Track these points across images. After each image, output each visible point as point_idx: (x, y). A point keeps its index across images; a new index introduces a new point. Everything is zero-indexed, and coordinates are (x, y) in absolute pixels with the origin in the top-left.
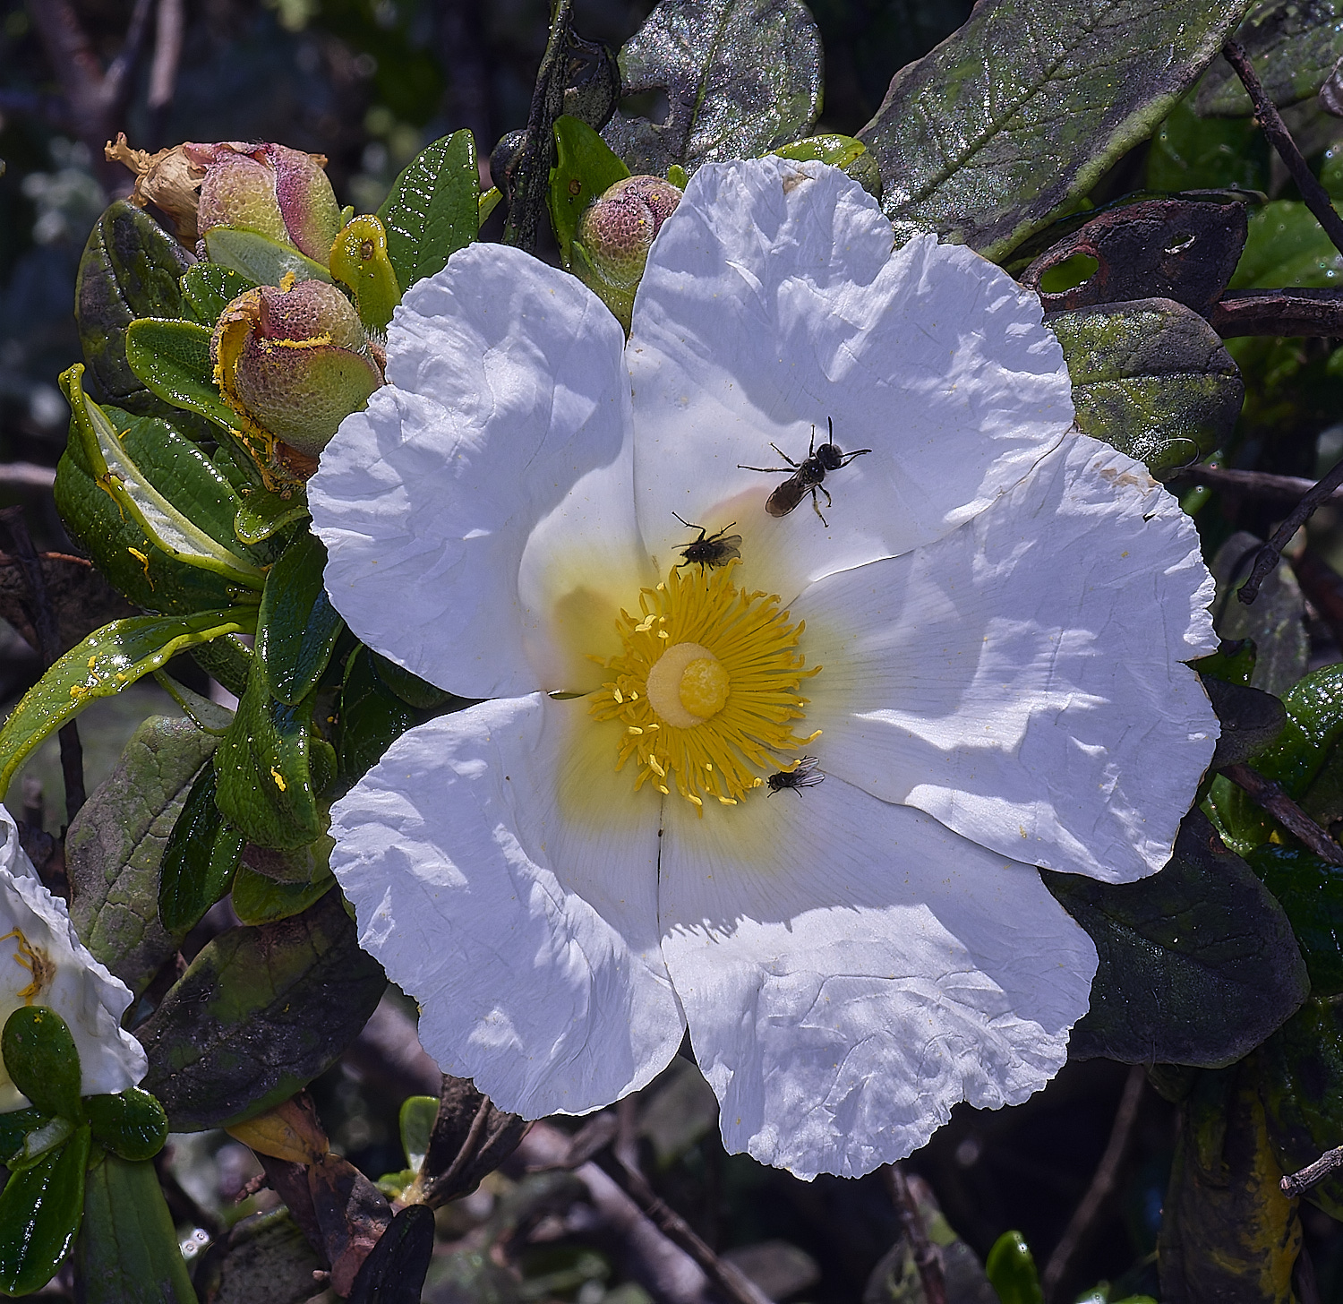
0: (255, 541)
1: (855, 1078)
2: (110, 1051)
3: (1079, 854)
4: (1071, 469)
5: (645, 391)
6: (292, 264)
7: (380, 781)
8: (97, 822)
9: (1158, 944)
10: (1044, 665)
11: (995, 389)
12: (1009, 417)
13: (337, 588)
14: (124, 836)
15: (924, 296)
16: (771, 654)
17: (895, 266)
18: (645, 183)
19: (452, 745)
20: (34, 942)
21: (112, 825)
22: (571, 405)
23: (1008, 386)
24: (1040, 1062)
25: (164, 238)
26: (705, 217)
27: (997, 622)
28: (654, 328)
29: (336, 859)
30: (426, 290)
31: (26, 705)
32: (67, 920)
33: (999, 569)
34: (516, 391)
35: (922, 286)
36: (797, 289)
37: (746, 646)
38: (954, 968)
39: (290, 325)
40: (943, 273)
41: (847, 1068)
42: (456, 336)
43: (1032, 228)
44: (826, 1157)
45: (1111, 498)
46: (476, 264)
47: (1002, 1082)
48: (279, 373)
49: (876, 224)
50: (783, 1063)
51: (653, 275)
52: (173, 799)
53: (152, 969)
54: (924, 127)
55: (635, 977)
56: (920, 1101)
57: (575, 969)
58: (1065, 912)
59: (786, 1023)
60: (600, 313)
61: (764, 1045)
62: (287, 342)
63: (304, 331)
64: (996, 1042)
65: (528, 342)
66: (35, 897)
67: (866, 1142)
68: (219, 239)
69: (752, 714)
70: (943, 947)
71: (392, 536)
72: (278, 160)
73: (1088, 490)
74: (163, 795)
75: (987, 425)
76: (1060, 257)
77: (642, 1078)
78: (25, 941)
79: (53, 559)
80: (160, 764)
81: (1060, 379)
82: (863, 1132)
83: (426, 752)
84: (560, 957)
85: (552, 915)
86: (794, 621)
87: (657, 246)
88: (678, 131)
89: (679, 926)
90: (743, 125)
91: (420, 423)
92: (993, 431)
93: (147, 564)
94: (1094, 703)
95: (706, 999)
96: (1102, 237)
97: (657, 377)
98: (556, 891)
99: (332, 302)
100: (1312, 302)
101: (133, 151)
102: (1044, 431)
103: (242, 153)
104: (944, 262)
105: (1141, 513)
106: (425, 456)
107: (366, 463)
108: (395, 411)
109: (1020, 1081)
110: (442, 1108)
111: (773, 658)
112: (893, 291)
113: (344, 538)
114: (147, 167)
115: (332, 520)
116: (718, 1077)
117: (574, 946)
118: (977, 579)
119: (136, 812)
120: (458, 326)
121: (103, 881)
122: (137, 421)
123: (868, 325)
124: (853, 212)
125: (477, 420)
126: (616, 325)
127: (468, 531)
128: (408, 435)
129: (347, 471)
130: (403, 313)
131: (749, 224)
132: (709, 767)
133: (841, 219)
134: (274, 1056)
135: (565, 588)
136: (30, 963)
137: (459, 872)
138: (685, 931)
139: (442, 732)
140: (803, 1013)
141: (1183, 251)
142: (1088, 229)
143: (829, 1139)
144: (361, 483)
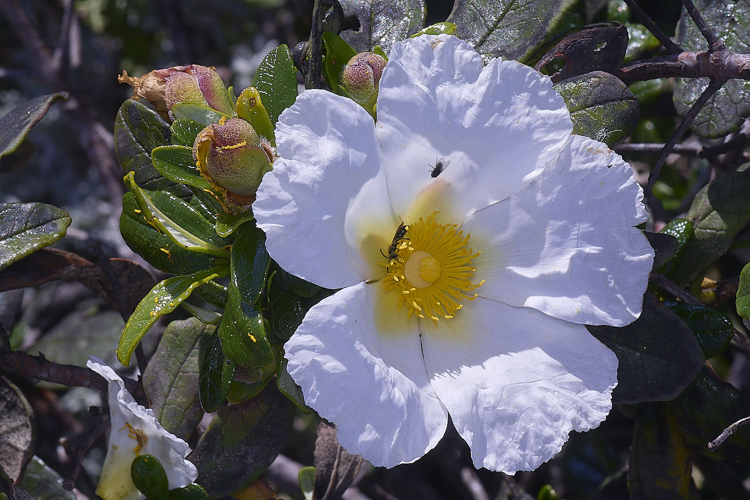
0: (227, 236)
1: (525, 427)
2: (178, 469)
3: (604, 316)
4: (574, 150)
5: (386, 144)
6: (211, 115)
7: (303, 331)
8: (156, 371)
9: (637, 351)
10: (575, 237)
11: (537, 120)
12: (545, 131)
13: (273, 250)
14: (169, 375)
15: (500, 84)
16: (456, 250)
17: (486, 73)
18: (366, 56)
19: (331, 311)
20: (136, 428)
21: (163, 371)
22: (357, 156)
23: (542, 118)
24: (601, 408)
25: (152, 113)
26: (400, 65)
27: (551, 222)
28: (387, 116)
29: (290, 368)
30: (288, 114)
31: (130, 323)
32: (154, 418)
33: (549, 198)
34: (333, 152)
35: (499, 80)
36: (445, 90)
37: (444, 249)
38: (558, 374)
39: (228, 139)
40: (506, 72)
41: (520, 424)
42: (304, 132)
43: (533, 50)
44: (519, 464)
45: (592, 160)
46: (308, 99)
47: (587, 420)
48: (226, 161)
49: (474, 57)
50: (493, 426)
51: (383, 93)
52: (188, 356)
53: (191, 431)
54: (475, 14)
55: (423, 400)
56: (554, 433)
57: (399, 400)
58: (600, 342)
59: (491, 409)
60: (363, 113)
61: (483, 420)
62: (228, 147)
63: (234, 141)
64: (581, 403)
65: (335, 130)
66: (138, 410)
67: (534, 454)
68: (179, 109)
69: (452, 277)
70: (552, 366)
71: (292, 224)
72: (197, 71)
73: (582, 158)
74: (184, 355)
75: (536, 136)
76: (549, 60)
77: (433, 443)
78: (132, 428)
79: (114, 261)
80: (180, 342)
81: (564, 111)
82: (532, 450)
83: (321, 315)
84: (392, 396)
85: (385, 377)
86: (465, 235)
87: (382, 80)
88: (366, 33)
89: (437, 374)
90: (394, 26)
91: (296, 173)
92: (538, 139)
93: (170, 255)
94: (599, 250)
95: (456, 403)
96: (566, 49)
97: (390, 137)
98: (385, 367)
99: (244, 127)
100: (657, 63)
101: (130, 78)
102: (561, 135)
103: (180, 71)
104: (506, 69)
105: (606, 165)
106: (300, 186)
107: (275, 193)
108: (285, 169)
109: (594, 418)
110: (317, 471)
111: (458, 252)
112: (487, 84)
113: (272, 228)
114: (138, 83)
115: (265, 220)
116: (467, 436)
117: (396, 390)
118: (540, 205)
119: (173, 364)
120: (304, 127)
121: (163, 396)
122: (154, 193)
123: (478, 101)
124: (463, 53)
125: (319, 168)
126: (371, 118)
127: (323, 217)
128: (292, 178)
129: (268, 198)
130: (279, 125)
131: (420, 65)
132: (439, 303)
133: (458, 57)
134: (250, 460)
135: (364, 235)
136: (135, 436)
137: (342, 366)
138: (440, 376)
139: (327, 306)
140: (498, 403)
141: (602, 49)
142: (559, 46)
143: (519, 455)
144: (274, 202)
